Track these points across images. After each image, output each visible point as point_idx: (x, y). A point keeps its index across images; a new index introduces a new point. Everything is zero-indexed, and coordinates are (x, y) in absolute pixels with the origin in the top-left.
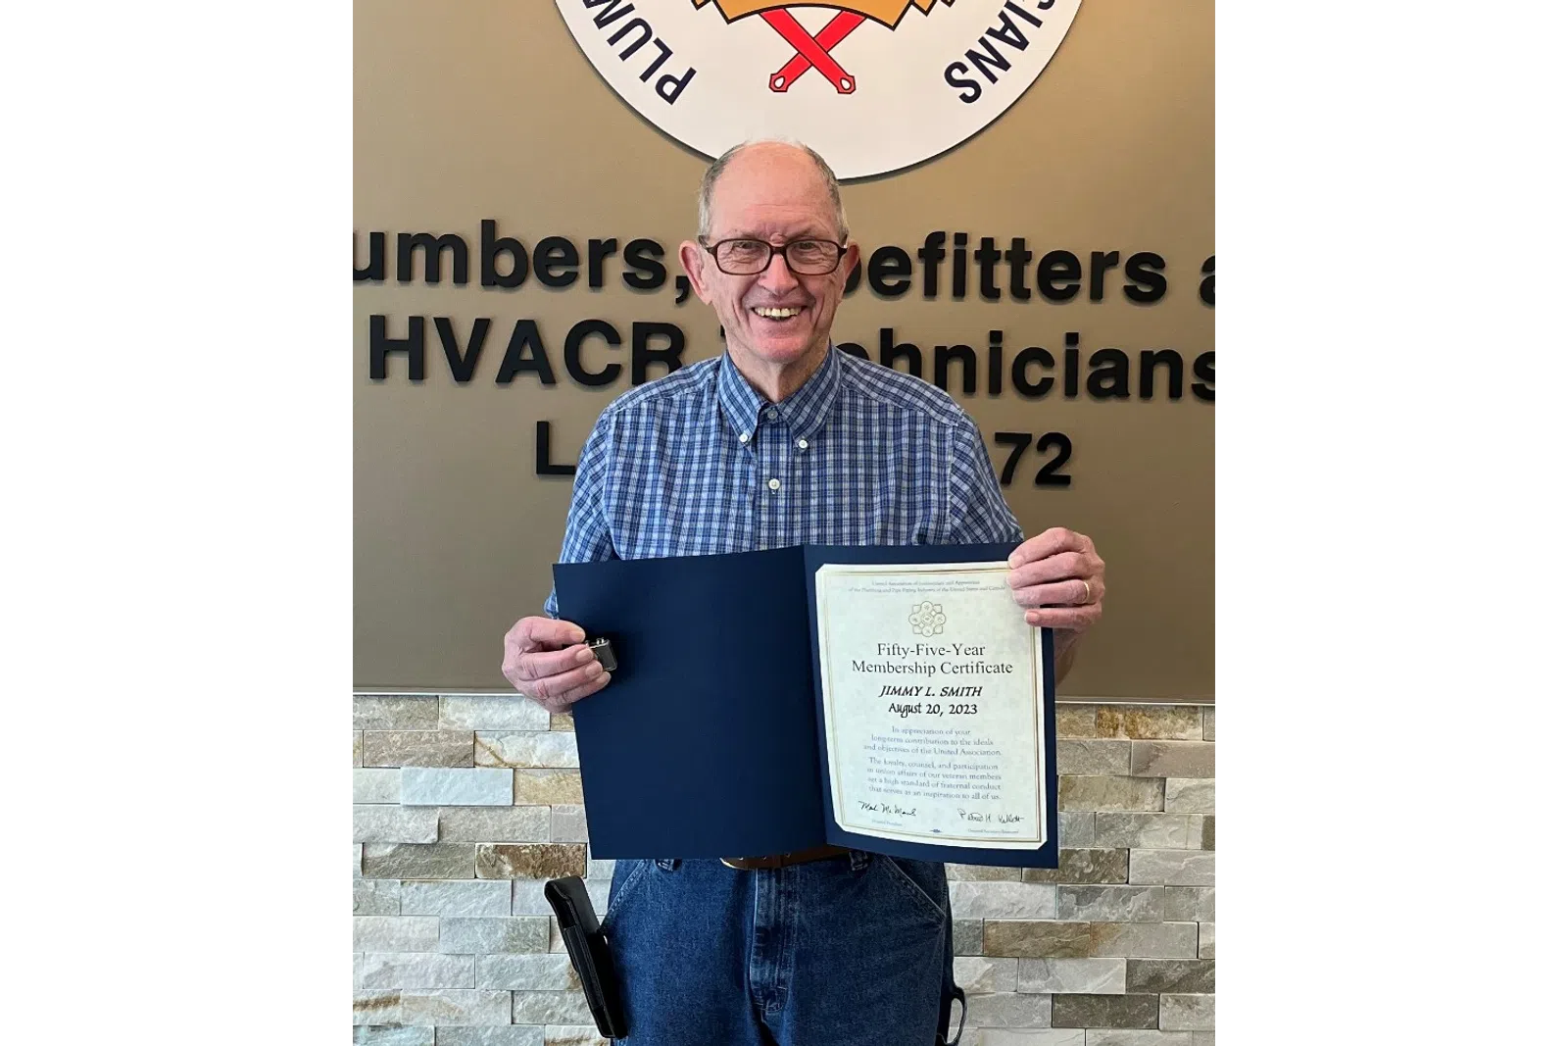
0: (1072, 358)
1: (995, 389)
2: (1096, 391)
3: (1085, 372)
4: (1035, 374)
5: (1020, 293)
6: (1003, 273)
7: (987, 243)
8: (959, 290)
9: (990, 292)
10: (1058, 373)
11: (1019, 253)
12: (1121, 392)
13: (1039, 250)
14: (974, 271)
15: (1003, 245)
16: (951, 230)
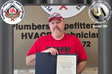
0: (90, 34)
1: (82, 37)
2: (92, 37)
3: (91, 35)
4: (86, 36)
5: (84, 28)
6: (82, 26)
7: (81, 23)
8: (78, 28)
9: (82, 28)
10: (88, 36)
11: (84, 24)
12: (95, 37)
13: (86, 24)
14: (80, 26)
15: (82, 23)
16: (77, 22)
